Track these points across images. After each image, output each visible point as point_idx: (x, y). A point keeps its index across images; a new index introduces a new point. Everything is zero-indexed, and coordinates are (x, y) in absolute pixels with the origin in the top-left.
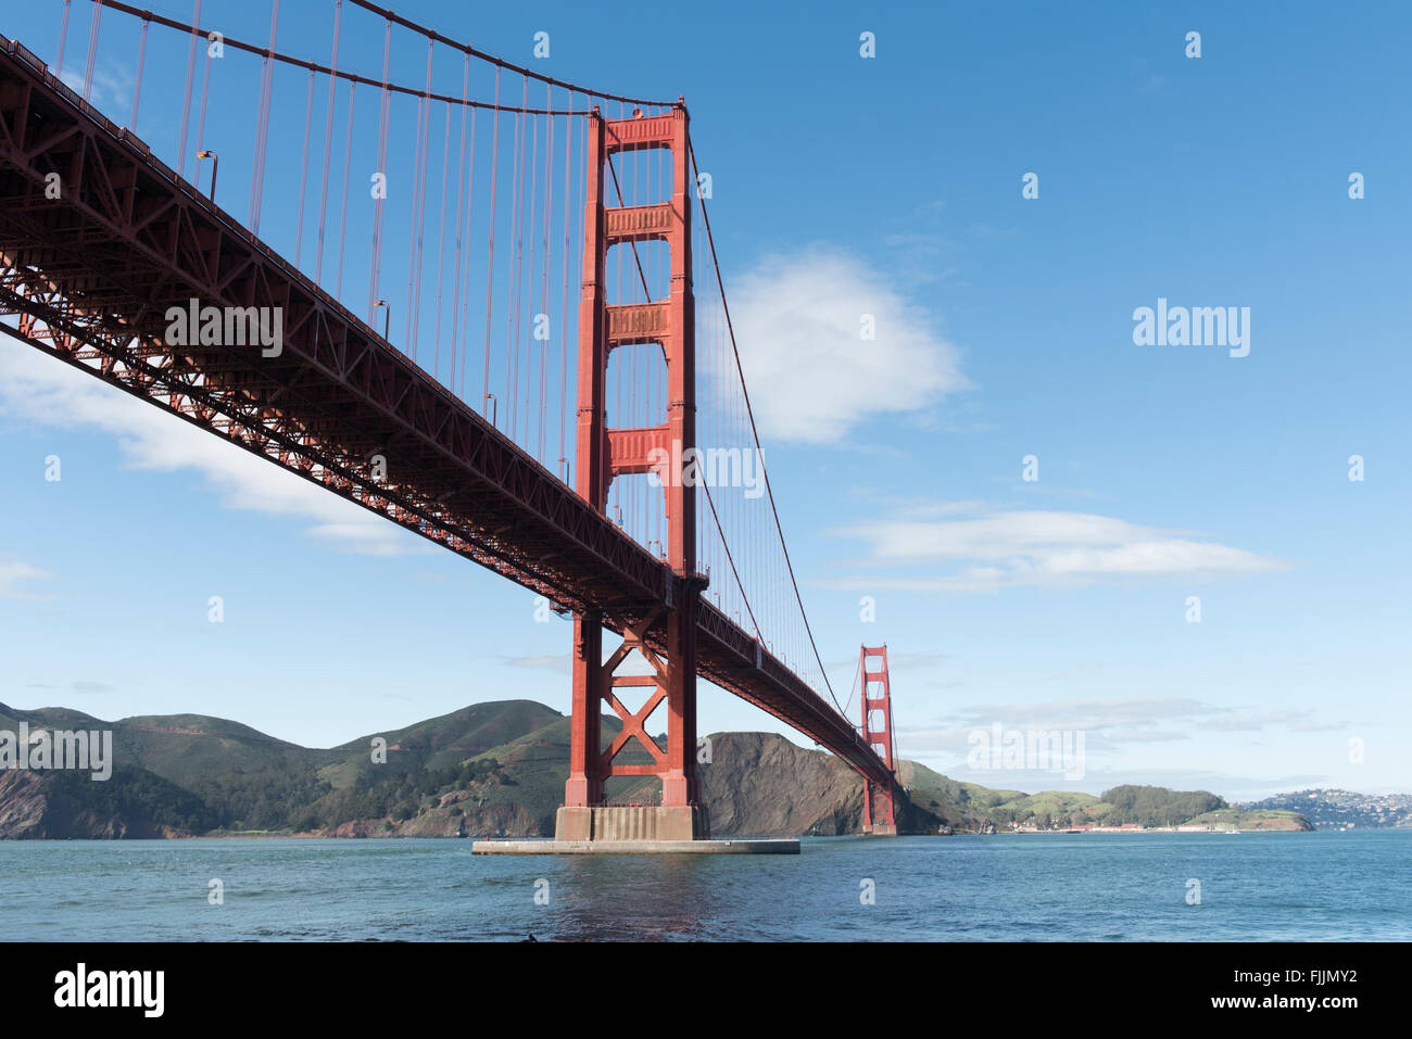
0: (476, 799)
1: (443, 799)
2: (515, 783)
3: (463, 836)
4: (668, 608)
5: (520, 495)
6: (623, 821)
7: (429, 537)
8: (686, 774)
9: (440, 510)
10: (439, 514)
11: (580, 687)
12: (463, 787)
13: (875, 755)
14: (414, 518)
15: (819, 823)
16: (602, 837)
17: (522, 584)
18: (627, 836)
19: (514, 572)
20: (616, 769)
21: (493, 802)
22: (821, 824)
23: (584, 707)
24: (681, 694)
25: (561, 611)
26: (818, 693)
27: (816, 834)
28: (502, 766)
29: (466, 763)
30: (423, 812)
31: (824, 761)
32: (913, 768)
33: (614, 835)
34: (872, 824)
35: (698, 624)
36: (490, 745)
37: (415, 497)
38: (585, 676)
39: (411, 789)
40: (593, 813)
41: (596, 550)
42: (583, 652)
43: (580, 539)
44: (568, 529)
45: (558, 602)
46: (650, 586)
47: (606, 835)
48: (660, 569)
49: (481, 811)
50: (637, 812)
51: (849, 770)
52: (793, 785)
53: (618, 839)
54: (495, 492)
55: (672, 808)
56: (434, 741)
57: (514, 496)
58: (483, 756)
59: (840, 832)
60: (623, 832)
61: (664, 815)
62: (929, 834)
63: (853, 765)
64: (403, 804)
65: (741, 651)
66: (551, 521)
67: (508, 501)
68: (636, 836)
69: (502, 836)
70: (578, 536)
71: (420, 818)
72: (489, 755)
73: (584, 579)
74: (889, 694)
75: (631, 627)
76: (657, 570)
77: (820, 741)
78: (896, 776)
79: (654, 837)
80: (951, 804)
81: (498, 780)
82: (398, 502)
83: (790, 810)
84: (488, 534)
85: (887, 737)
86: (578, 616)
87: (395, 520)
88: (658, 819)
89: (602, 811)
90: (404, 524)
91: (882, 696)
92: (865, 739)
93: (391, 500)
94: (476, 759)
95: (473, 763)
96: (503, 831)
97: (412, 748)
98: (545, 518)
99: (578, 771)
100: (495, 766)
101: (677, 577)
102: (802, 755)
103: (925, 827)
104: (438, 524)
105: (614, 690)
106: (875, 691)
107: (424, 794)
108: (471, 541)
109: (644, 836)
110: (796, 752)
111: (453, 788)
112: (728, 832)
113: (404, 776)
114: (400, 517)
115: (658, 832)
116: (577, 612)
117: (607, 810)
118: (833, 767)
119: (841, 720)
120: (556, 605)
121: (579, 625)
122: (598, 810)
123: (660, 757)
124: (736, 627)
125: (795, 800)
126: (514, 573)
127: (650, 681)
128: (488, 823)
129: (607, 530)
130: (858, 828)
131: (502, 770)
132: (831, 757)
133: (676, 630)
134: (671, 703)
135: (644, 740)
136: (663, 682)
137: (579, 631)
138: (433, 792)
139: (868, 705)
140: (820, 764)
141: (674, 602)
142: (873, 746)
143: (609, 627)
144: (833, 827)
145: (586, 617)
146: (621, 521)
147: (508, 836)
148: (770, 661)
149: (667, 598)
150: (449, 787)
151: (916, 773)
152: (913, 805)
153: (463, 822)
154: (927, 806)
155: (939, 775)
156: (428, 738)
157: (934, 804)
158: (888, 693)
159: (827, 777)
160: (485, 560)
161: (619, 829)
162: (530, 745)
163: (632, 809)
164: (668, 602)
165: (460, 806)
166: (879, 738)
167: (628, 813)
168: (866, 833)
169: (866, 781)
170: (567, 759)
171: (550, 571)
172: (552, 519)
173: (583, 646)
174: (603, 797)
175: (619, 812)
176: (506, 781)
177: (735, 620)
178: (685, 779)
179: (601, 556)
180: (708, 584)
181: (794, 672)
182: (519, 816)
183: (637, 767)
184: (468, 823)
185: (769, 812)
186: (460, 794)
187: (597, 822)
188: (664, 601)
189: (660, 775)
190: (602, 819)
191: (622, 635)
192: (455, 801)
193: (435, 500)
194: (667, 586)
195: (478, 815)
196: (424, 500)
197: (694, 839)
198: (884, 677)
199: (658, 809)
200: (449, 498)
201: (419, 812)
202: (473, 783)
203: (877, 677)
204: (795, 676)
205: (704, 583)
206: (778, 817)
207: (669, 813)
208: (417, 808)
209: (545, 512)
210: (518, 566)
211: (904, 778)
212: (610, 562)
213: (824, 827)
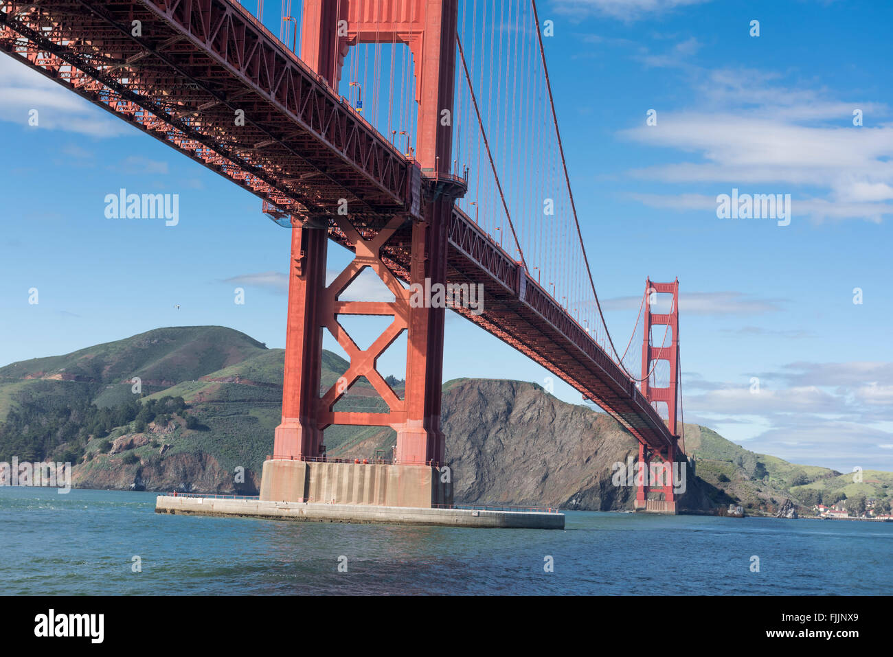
0: (156, 445)
1: (116, 443)
2: (205, 428)
3: (140, 488)
4: (414, 218)
5: (233, 59)
6: (345, 481)
7: (112, 110)
8: (426, 427)
9: (128, 75)
10: (125, 81)
11: (298, 312)
12: (140, 430)
13: (654, 414)
14: (94, 85)
15: (581, 495)
16: (318, 498)
17: (230, 178)
18: (349, 499)
19: (220, 161)
20: (339, 416)
21: (176, 449)
22: (583, 497)
23: (301, 337)
24: (425, 327)
25: (276, 216)
26: (592, 335)
27: (576, 508)
28: (189, 407)
29: (144, 401)
30: (91, 457)
31: (591, 420)
32: (699, 433)
33: (334, 497)
34: (646, 498)
35: (450, 240)
36: (175, 380)
37: (97, 57)
38: (304, 299)
39: (74, 429)
40: (308, 468)
41: (327, 137)
42: (303, 268)
43: (308, 123)
44: (292, 107)
45: (274, 203)
46: (393, 189)
47: (324, 494)
48: (406, 168)
49: (162, 460)
50: (363, 470)
51: (621, 432)
52: (551, 446)
53: (338, 501)
54: (202, 56)
55: (406, 467)
56: (106, 371)
57: (225, 62)
58: (165, 393)
59: (606, 507)
60: (345, 494)
61: (397, 475)
62: (716, 514)
63: (628, 426)
64: (66, 447)
65: (502, 278)
66: (272, 97)
67: (220, 68)
68: (360, 499)
69: (187, 491)
70: (304, 118)
71: (86, 464)
72: (173, 391)
73: (310, 175)
74: (678, 341)
75: (365, 239)
76: (402, 168)
77: (590, 394)
78: (680, 442)
79: (383, 501)
80: (745, 479)
81: (184, 423)
82: (76, 62)
83: (546, 477)
84: (189, 108)
85: (672, 395)
86: (298, 223)
87: (70, 86)
88: (390, 479)
89: (320, 467)
90: (81, 91)
91: (669, 344)
92: (644, 394)
93: (66, 59)
94: (158, 396)
95: (153, 402)
96: (188, 486)
97: (78, 378)
98: (265, 93)
99: (292, 416)
100: (181, 406)
101: (425, 179)
102: (565, 410)
103: (711, 507)
104: (126, 94)
105: (340, 319)
106: (661, 338)
107: (92, 437)
108: (168, 119)
109: (371, 500)
110: (556, 407)
111: (128, 431)
112: (470, 499)
113: (67, 412)
114: (76, 82)
115: (389, 495)
116: (297, 216)
117: (325, 466)
118: (602, 427)
119: (619, 370)
120: (271, 207)
121: (299, 234)
122: (315, 466)
123: (396, 405)
124: (497, 247)
125: (552, 465)
126: (220, 163)
127: (386, 309)
128: (171, 474)
129: (341, 114)
130: (628, 503)
131: (189, 411)
132: (600, 415)
133: (422, 246)
134: (412, 338)
135: (376, 383)
136: (404, 311)
137: (298, 242)
138: (103, 434)
139: (650, 354)
140: (586, 422)
141: (421, 212)
142: (653, 404)
143: (337, 239)
144: (597, 499)
145: (308, 223)
146: (360, 104)
147: (195, 492)
148: (535, 291)
149: (414, 205)
150: (124, 428)
151: (703, 440)
152: (698, 478)
153: (139, 472)
154: (714, 481)
155: (732, 443)
156: (97, 367)
157: (724, 479)
158: (676, 340)
159: (593, 438)
160: (183, 144)
161: (339, 489)
162: (226, 382)
163: (357, 467)
164: (415, 210)
165: (137, 452)
166: (662, 395)
167: (351, 470)
168: (638, 510)
169: (641, 447)
170: (279, 402)
171: (265, 162)
172: (273, 94)
173: (303, 261)
174: (322, 449)
175: (341, 470)
176: (195, 425)
177: (496, 239)
178: (425, 432)
179: (334, 147)
180: (465, 191)
181: (564, 307)
182: (209, 468)
183: (366, 415)
184: (145, 472)
185: (519, 478)
186: (137, 438)
187: (313, 480)
188: (408, 210)
189: (394, 426)
190: (319, 477)
191: (353, 249)
192: (131, 446)
193: (123, 62)
194: (414, 191)
195: (158, 463)
196: (109, 61)
197: (432, 507)
198: (673, 320)
199: (390, 468)
200: (141, 61)
201: (85, 457)
202: (152, 425)
203: (663, 319)
204: (565, 313)
205: (459, 189)
206: (530, 484)
207: (403, 473)
208: (83, 452)
209: (264, 85)
210: (225, 154)
211: (690, 445)
212: (344, 155)
213: (587, 498)
